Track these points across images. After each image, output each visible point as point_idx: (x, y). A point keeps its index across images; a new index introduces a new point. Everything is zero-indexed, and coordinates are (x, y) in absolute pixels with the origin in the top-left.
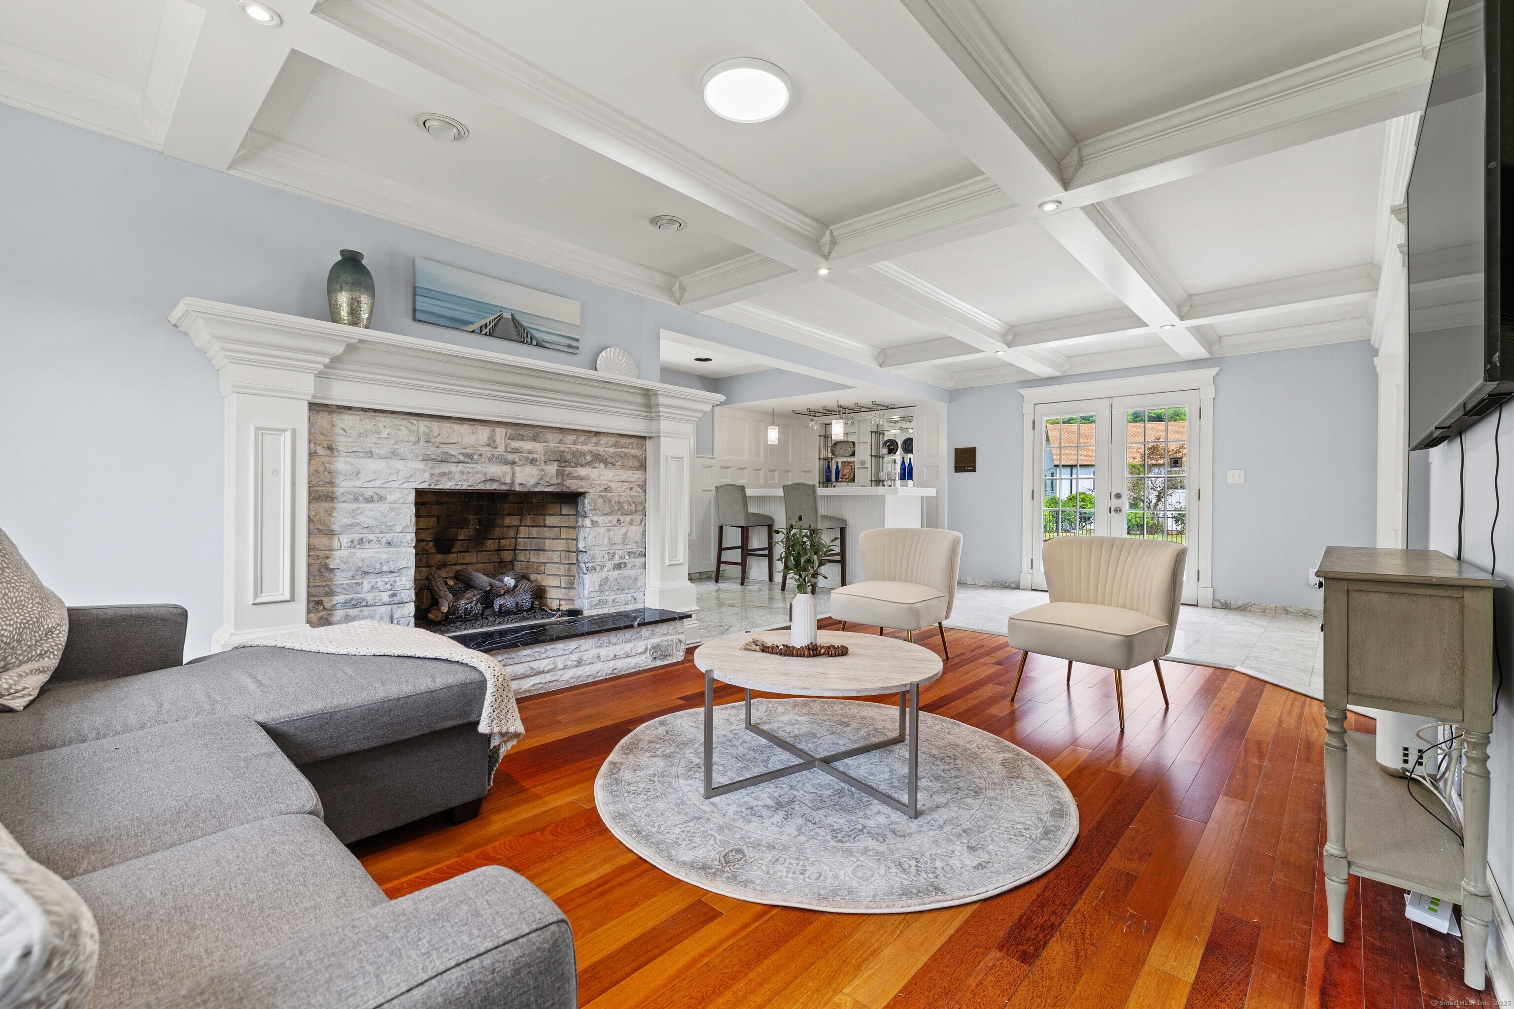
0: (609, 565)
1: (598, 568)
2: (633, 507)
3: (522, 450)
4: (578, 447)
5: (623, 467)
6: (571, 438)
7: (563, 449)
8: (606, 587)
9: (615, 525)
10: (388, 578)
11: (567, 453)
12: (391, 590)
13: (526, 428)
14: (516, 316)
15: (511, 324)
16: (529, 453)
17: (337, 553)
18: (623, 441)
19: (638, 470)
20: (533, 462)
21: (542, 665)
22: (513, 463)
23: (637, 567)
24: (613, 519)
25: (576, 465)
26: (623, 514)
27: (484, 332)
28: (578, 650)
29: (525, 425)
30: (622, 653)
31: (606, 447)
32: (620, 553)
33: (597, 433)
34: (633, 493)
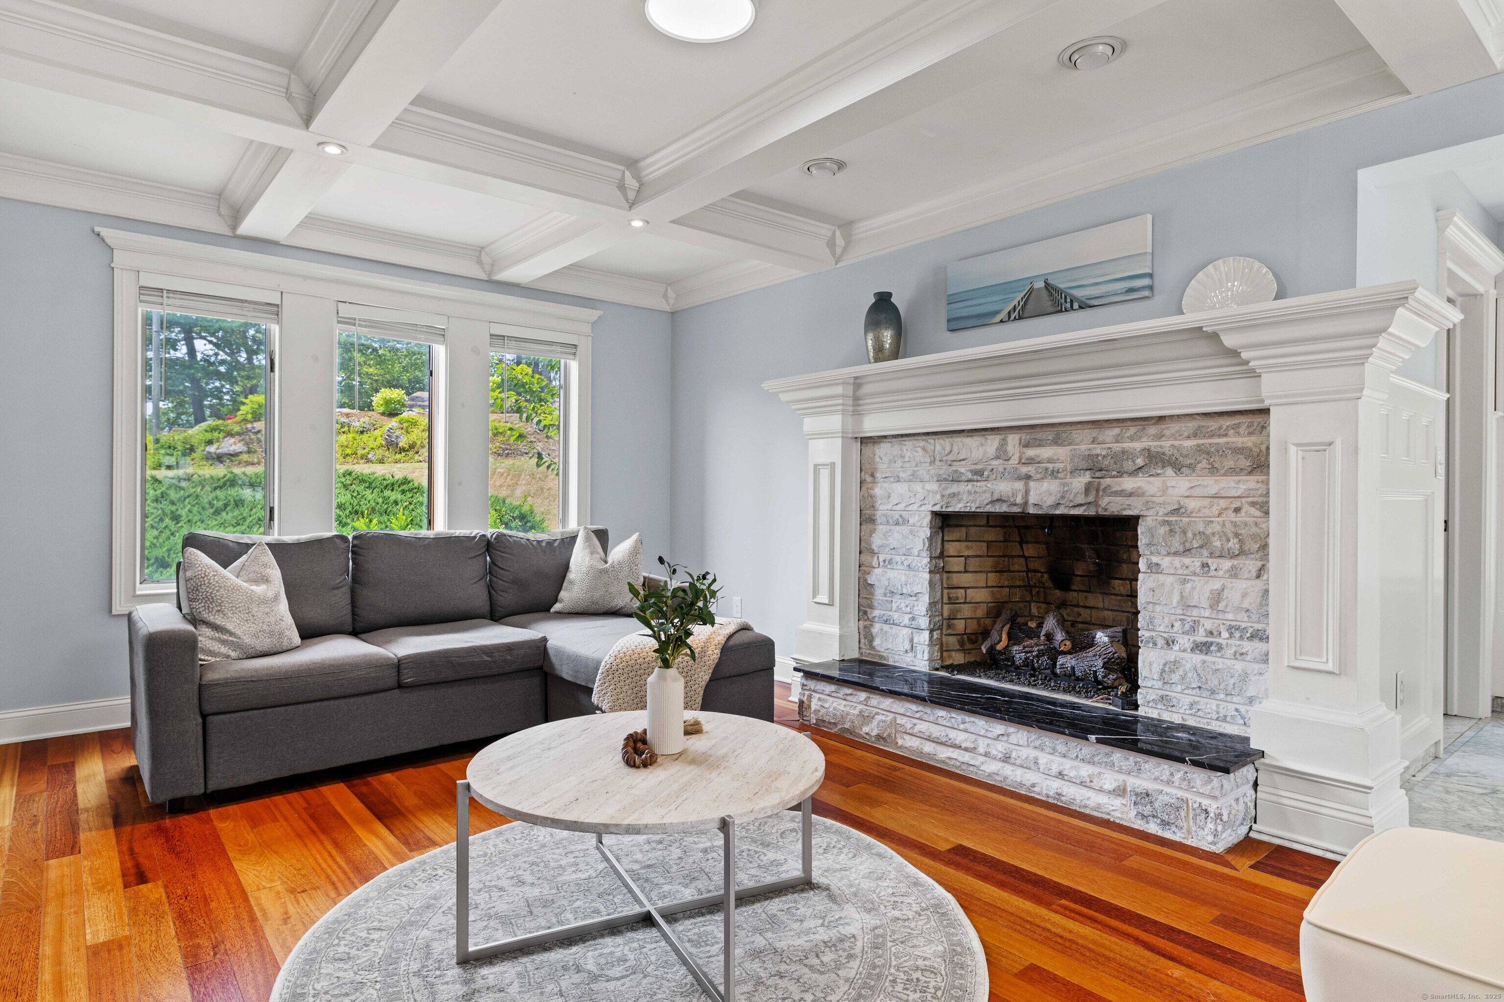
0: (1185, 641)
1: (1161, 642)
2: (1234, 544)
3: (1038, 460)
4: (1125, 445)
5: (1213, 470)
6: (1113, 432)
7: (1098, 451)
8: (1175, 678)
9: (1195, 574)
10: (909, 601)
11: (1104, 457)
12: (910, 613)
13: (1045, 430)
14: (1051, 281)
15: (1045, 293)
16: (1048, 462)
17: (876, 570)
18: (1213, 424)
19: (1250, 473)
20: (1054, 474)
21: (959, 737)
22: (1028, 477)
23: (1248, 658)
24: (1194, 563)
25: (1121, 474)
26: (1211, 555)
27: (1012, 318)
28: (1005, 738)
29: (1043, 426)
30: (1072, 774)
31: (1176, 439)
32: (1208, 625)
33: (1161, 419)
34: (1241, 517)
